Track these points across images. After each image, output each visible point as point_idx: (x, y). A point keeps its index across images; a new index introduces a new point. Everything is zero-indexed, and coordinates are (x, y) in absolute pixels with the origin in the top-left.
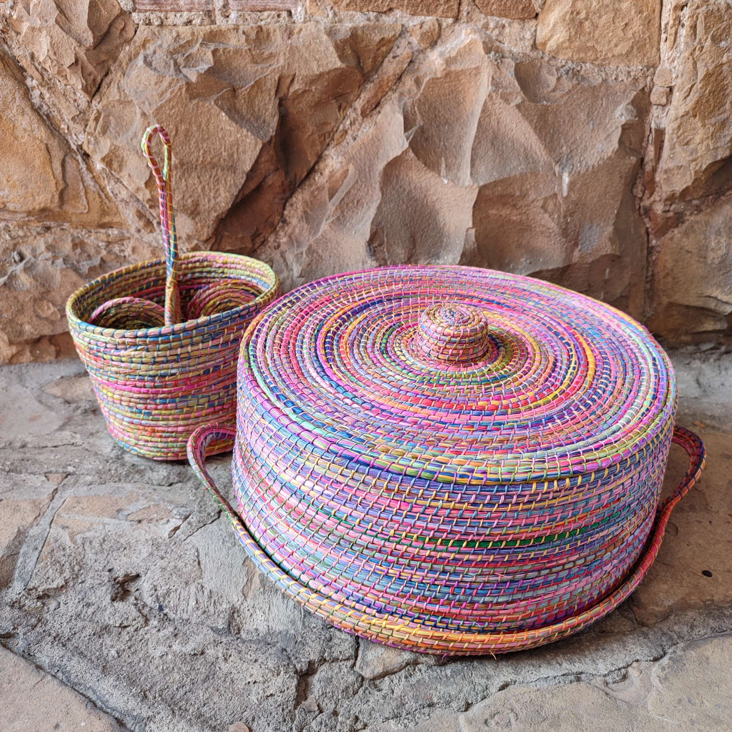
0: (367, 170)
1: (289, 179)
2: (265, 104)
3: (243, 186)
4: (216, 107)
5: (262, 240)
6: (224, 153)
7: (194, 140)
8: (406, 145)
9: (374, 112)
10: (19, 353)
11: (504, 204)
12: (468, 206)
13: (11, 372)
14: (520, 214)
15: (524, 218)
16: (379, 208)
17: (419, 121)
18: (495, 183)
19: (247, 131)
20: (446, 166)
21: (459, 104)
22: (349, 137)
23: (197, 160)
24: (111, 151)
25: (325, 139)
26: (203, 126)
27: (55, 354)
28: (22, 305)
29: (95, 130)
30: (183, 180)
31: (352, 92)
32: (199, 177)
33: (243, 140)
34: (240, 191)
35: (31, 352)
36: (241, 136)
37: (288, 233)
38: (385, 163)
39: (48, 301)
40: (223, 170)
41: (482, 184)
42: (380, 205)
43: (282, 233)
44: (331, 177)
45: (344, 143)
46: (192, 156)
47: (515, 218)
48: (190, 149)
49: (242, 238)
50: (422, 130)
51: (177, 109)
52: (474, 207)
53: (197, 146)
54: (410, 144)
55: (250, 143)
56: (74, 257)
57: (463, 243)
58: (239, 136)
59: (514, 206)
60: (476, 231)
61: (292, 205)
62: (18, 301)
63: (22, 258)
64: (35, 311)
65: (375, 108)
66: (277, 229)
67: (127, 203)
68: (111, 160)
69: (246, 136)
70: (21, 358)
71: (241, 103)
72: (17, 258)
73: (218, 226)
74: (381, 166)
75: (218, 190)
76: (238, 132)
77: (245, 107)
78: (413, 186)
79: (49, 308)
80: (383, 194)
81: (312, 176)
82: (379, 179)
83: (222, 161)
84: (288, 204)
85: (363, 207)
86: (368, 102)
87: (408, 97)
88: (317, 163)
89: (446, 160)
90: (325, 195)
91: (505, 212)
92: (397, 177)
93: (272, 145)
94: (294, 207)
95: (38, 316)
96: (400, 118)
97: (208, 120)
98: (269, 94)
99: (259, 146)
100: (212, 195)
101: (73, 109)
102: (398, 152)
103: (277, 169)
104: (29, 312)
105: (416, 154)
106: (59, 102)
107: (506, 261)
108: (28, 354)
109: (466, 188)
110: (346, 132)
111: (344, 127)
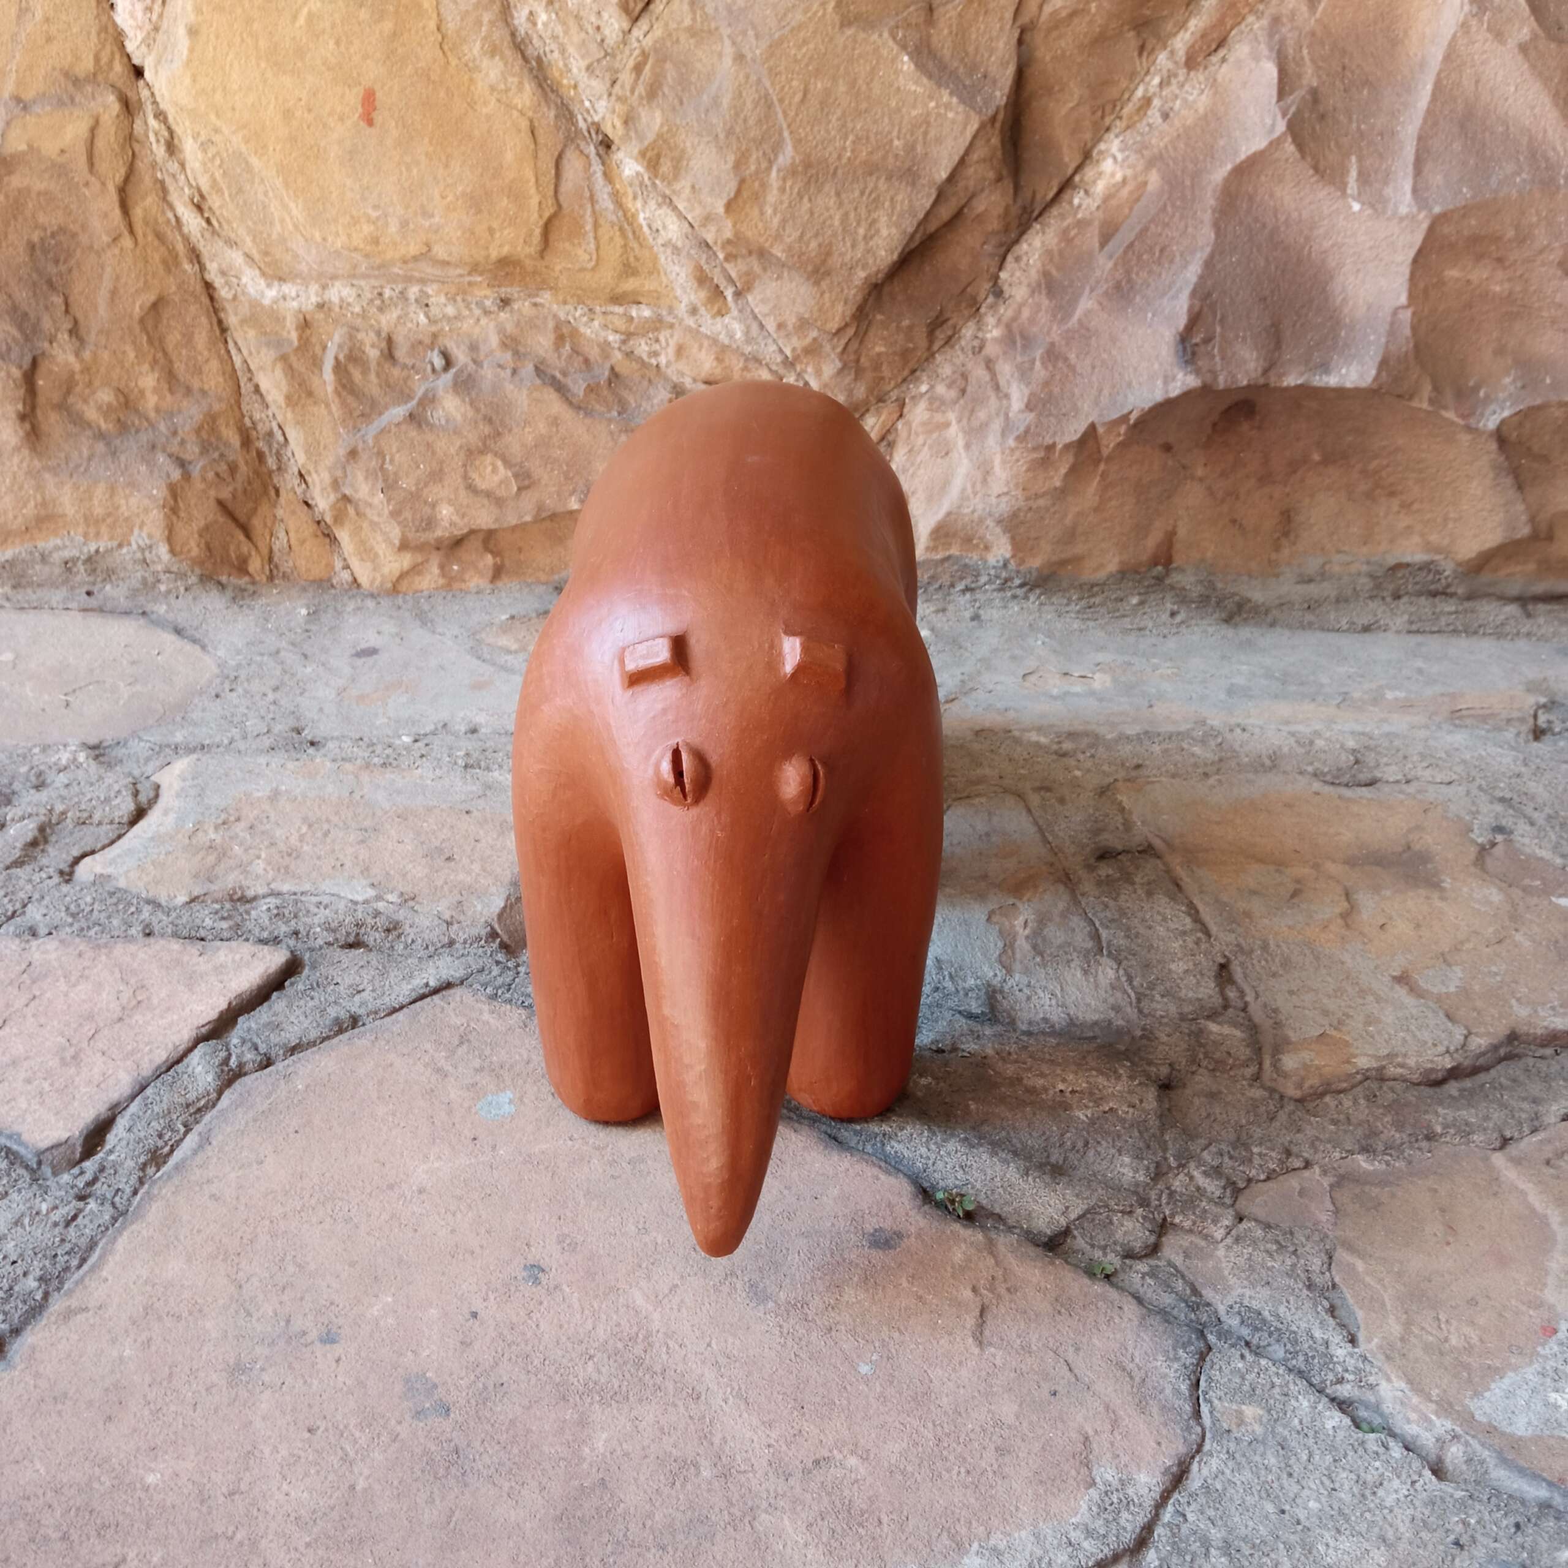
0: (1188, 183)
1: (1020, 202)
2: (991, 39)
3: (928, 214)
4: (891, 43)
5: (950, 333)
6: (896, 143)
7: (839, 112)
8: (1281, 126)
9: (1214, 59)
10: (415, 570)
11: (1479, 257)
12: (1399, 258)
13: (399, 608)
14: (1509, 280)
15: (1518, 289)
16: (1209, 264)
17: (1309, 77)
18: (1466, 211)
19: (951, 94)
20: (1360, 174)
21: (1395, 43)
22: (1154, 115)
23: (840, 157)
24: (660, 136)
25: (1103, 117)
26: (860, 82)
27: (490, 573)
28: (442, 462)
29: (632, 91)
30: (806, 199)
31: (1172, 14)
32: (838, 194)
33: (939, 115)
34: (919, 225)
35: (442, 567)
36: (937, 106)
37: (1005, 319)
38: (1229, 167)
39: (496, 454)
40: (889, 178)
41: (1437, 210)
42: (1212, 256)
43: (990, 320)
44: (1107, 199)
45: (1142, 127)
46: (830, 149)
47: (1498, 289)
48: (828, 132)
49: (910, 328)
50: (1315, 95)
51: (812, 46)
52: (1415, 261)
53: (844, 126)
54: (1291, 126)
55: (953, 122)
56: (556, 364)
57: (1383, 340)
58: (932, 104)
59: (1500, 260)
60: (1414, 314)
61: (1018, 259)
62: (434, 453)
63: (448, 363)
64: (465, 477)
65: (1215, 50)
66: (983, 310)
67: (676, 250)
68: (658, 156)
69: (948, 106)
70: (417, 579)
71: (942, 37)
72: (438, 362)
73: (865, 300)
74: (1220, 173)
75: (874, 221)
76: (931, 98)
77: (948, 44)
78: (1282, 218)
79: (495, 470)
80: (1218, 234)
81: (1066, 196)
82: (1212, 202)
83: (891, 160)
84: (1010, 258)
85: (1172, 262)
86: (1203, 36)
87: (1289, 26)
88: (1079, 168)
89: (1360, 160)
90: (1092, 238)
91: (1479, 274)
92: (1251, 199)
93: (998, 125)
94: (1023, 264)
95: (471, 488)
96: (1271, 70)
97: (873, 69)
98: (1001, 19)
99: (974, 126)
100: (861, 231)
101: (593, 47)
102: (1259, 143)
103: (999, 179)
104: (454, 478)
105: (1300, 146)
106: (566, 33)
107: (1471, 383)
108: (436, 571)
109: (1402, 219)
110: (1147, 101)
111: (1146, 90)
